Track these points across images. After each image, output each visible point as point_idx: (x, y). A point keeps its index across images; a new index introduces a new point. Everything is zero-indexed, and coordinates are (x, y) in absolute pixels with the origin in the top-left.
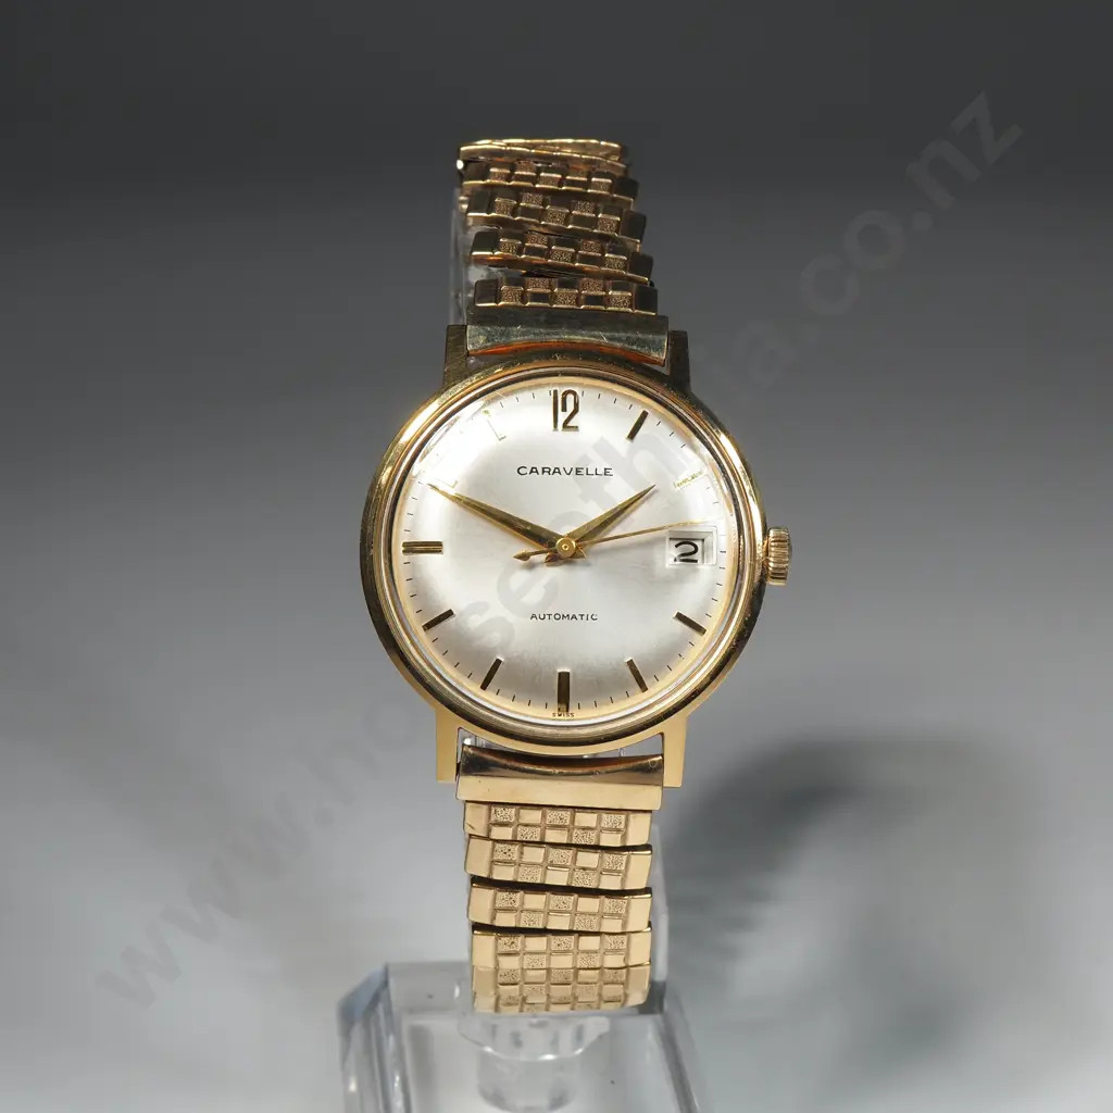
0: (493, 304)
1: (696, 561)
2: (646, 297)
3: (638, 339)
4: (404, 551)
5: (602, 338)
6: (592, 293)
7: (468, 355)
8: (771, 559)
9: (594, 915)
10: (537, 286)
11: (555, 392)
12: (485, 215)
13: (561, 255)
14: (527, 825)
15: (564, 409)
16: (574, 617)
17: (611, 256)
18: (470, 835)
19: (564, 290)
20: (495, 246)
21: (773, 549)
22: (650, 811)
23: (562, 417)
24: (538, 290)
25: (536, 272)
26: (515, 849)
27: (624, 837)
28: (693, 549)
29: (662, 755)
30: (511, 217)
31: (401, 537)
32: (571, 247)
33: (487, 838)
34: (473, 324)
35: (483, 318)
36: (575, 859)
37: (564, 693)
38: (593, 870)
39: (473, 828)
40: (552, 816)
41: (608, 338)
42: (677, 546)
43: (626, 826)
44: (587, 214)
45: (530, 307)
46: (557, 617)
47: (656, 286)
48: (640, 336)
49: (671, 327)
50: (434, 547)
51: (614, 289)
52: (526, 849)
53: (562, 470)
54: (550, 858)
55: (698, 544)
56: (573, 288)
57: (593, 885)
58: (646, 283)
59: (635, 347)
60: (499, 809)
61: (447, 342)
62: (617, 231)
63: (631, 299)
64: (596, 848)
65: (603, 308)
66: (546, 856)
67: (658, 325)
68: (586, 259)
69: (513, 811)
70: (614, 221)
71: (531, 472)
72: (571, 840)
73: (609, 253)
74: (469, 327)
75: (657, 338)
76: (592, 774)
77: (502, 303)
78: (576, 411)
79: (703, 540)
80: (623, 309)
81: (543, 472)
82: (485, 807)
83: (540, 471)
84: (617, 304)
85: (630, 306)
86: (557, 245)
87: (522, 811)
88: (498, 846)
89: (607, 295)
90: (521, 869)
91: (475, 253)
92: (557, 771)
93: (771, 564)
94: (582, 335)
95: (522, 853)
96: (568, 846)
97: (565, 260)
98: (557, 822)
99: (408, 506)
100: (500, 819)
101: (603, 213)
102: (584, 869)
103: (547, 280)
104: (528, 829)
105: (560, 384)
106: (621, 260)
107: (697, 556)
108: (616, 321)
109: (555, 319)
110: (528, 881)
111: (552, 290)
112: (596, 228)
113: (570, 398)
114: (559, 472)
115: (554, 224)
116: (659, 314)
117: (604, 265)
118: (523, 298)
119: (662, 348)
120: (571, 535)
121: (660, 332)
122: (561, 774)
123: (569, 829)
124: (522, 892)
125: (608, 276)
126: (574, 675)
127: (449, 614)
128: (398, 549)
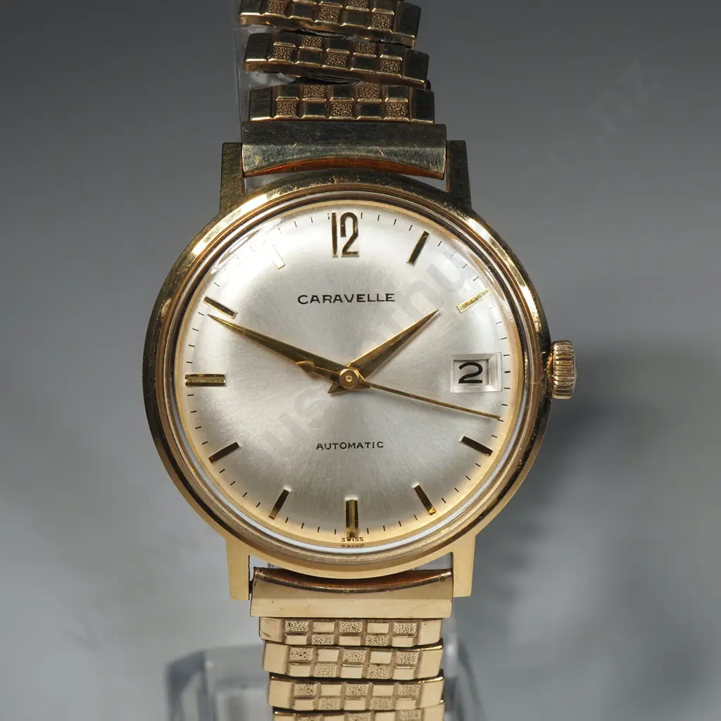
0: (268, 118)
1: (481, 382)
2: (423, 103)
3: (416, 153)
4: (187, 384)
5: (380, 152)
6: (370, 100)
7: (244, 175)
8: (556, 378)
9: (389, 697)
10: (313, 95)
11: (334, 216)
12: (258, 14)
13: (335, 60)
14: (320, 633)
15: (343, 234)
16: (360, 445)
17: (387, 57)
18: (266, 641)
19: (340, 99)
20: (269, 52)
21: (557, 362)
22: (441, 619)
23: (342, 242)
24: (314, 100)
25: (311, 78)
26: (311, 651)
27: (417, 638)
28: (477, 369)
29: (451, 570)
30: (284, 17)
31: (183, 370)
32: (346, 49)
33: (283, 643)
34: (248, 143)
35: (258, 135)
36: (368, 657)
37: (352, 518)
38: (387, 665)
39: (268, 636)
40: (344, 626)
41: (385, 153)
42: (461, 367)
43: (418, 630)
44: (360, 9)
45: (306, 120)
46: (343, 446)
47: (433, 89)
48: (417, 149)
49: (450, 137)
50: (217, 380)
51: (390, 96)
52: (320, 651)
53: (343, 298)
54: (345, 658)
55: (483, 364)
56: (349, 96)
57: (387, 677)
58: (421, 85)
59: (413, 162)
60: (293, 623)
61: (223, 162)
62: (392, 28)
63: (407, 105)
64: (389, 648)
65: (380, 118)
66: (340, 657)
67: (436, 135)
68: (362, 62)
69: (307, 623)
70: (388, 16)
71: (312, 300)
72: (365, 642)
73: (385, 53)
74: (244, 146)
75: (435, 151)
76: (382, 590)
77: (277, 116)
78: (355, 235)
79: (487, 360)
80: (400, 119)
81: (324, 300)
82: (279, 621)
83: (321, 299)
84: (394, 113)
85: (407, 115)
86: (332, 47)
87: (314, 623)
88: (293, 650)
89: (383, 103)
90: (316, 667)
91: (248, 60)
92: (348, 589)
93: (556, 383)
94: (359, 151)
95: (317, 655)
96: (362, 647)
97: (339, 65)
98: (351, 630)
99: (190, 337)
100: (293, 630)
101: (377, 7)
102: (378, 665)
103: (322, 87)
104: (322, 636)
105: (339, 207)
106: (397, 61)
107: (482, 376)
108: (393, 133)
109: (332, 133)
110: (324, 676)
111: (328, 100)
112: (370, 24)
113: (349, 221)
114: (340, 300)
115: (328, 22)
116: (437, 122)
117: (379, 69)
118: (298, 108)
119: (440, 162)
120: (354, 365)
121: (438, 144)
122: (352, 592)
123: (362, 635)
124: (319, 683)
125: (383, 80)
126: (362, 501)
127: (235, 446)
128: (181, 382)
